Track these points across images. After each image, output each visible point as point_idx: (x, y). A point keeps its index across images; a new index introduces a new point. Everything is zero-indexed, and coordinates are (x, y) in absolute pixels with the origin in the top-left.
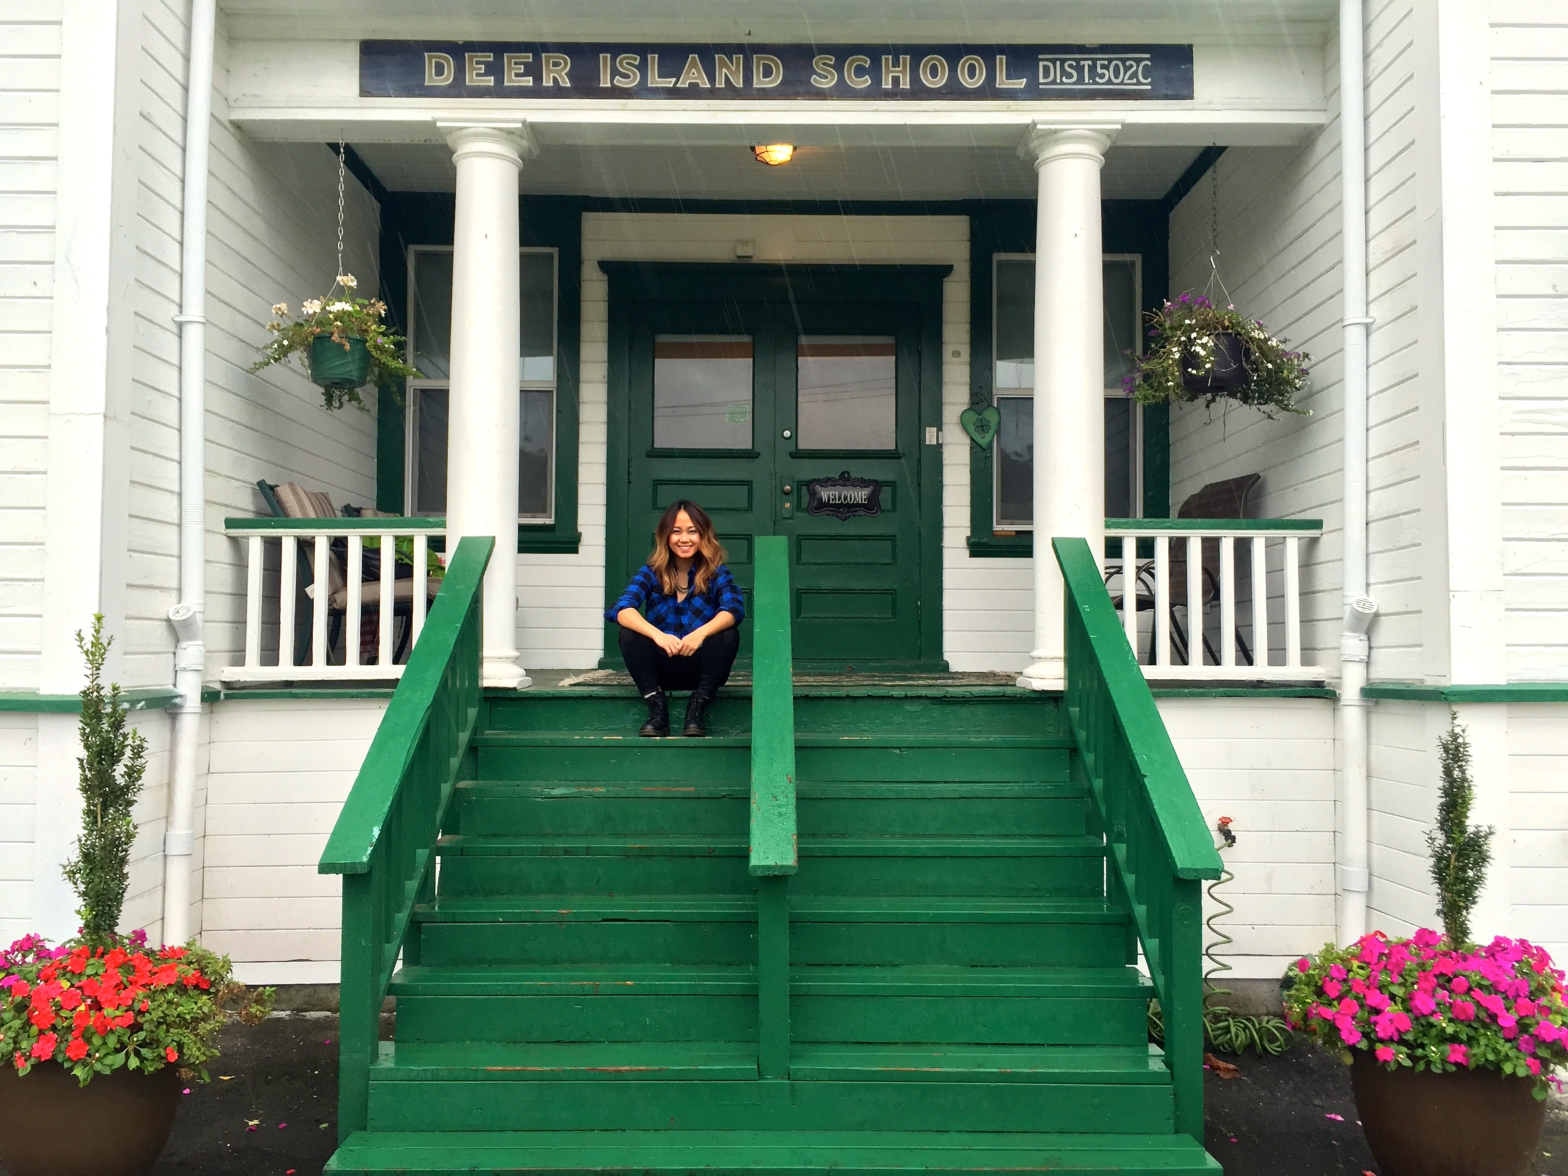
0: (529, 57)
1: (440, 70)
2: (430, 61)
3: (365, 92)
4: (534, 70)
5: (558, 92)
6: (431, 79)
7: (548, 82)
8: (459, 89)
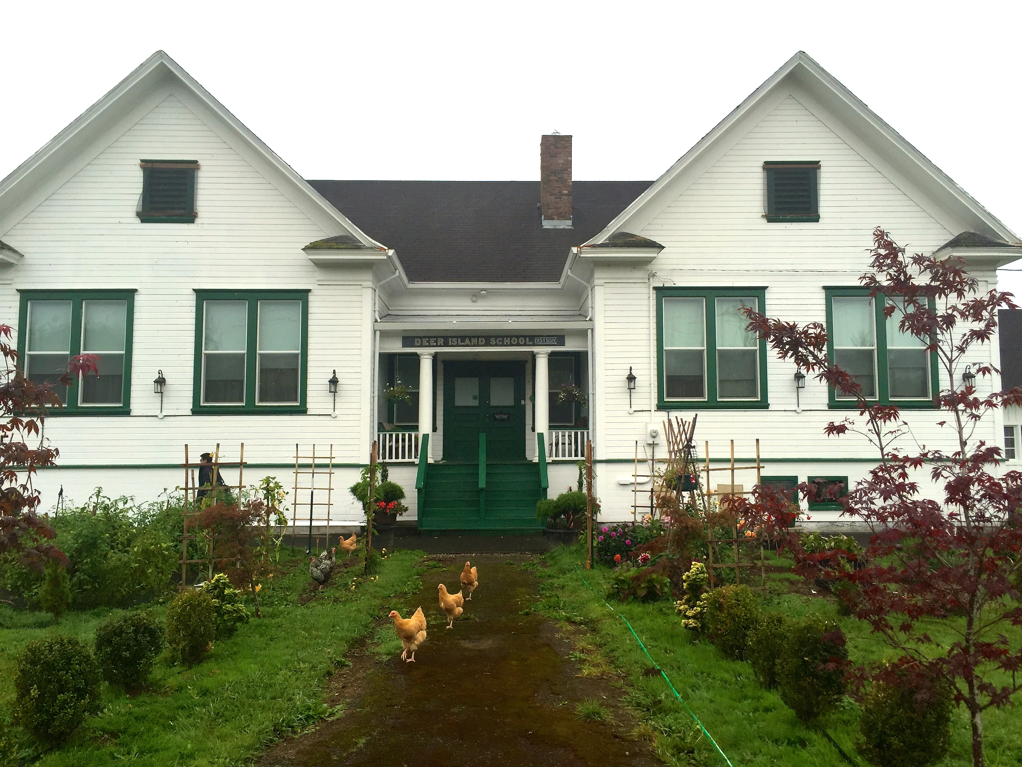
0: (435, 339)
1: (418, 342)
2: (416, 340)
3: (403, 347)
4: (436, 342)
5: (441, 346)
6: (416, 344)
7: (439, 344)
8: (422, 346)
